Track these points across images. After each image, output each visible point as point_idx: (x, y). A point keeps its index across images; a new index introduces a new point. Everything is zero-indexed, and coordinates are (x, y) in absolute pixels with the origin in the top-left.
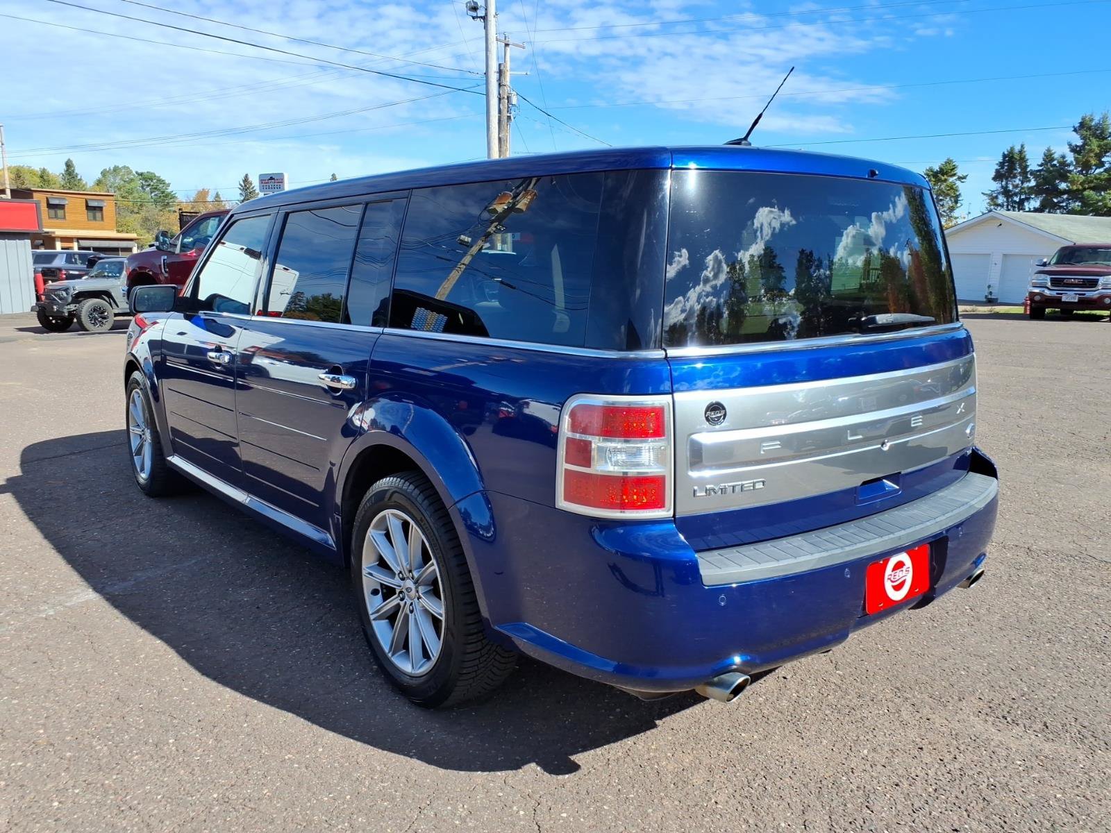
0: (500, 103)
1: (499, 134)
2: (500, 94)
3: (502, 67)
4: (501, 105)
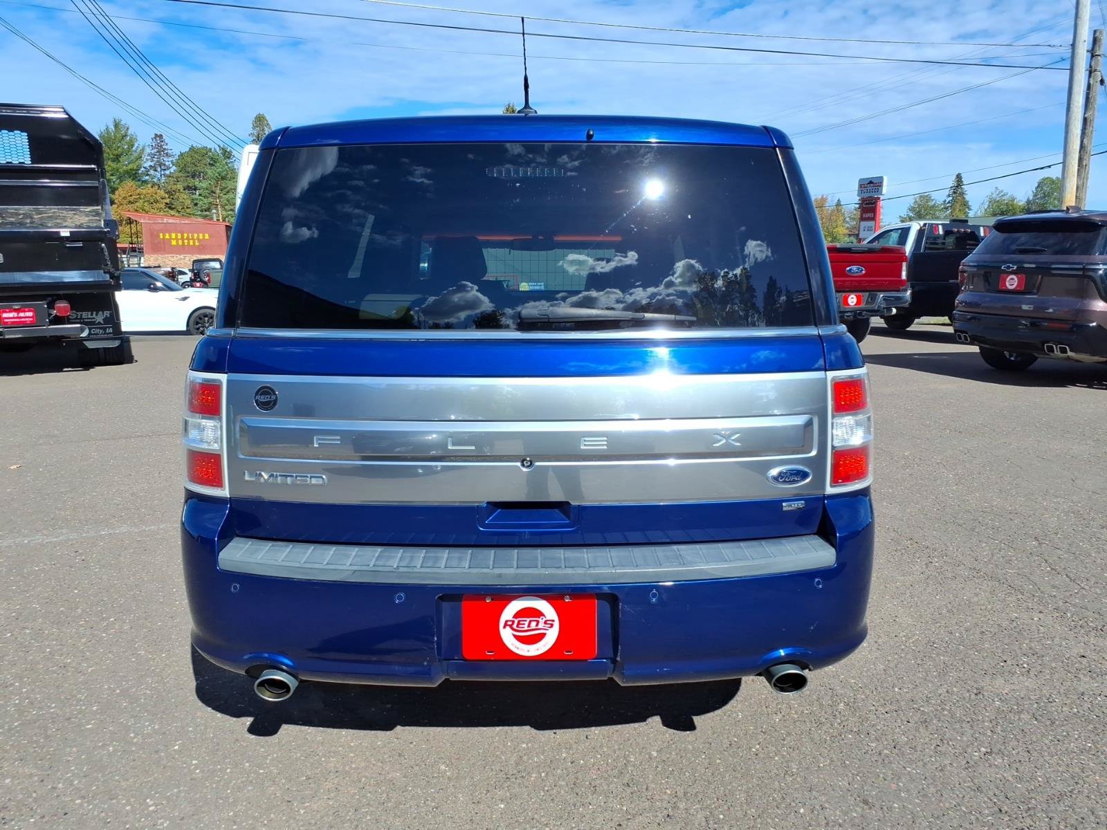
0: (1090, 77)
1: (1085, 114)
2: (1091, 67)
3: (1097, 34)
4: (1091, 79)
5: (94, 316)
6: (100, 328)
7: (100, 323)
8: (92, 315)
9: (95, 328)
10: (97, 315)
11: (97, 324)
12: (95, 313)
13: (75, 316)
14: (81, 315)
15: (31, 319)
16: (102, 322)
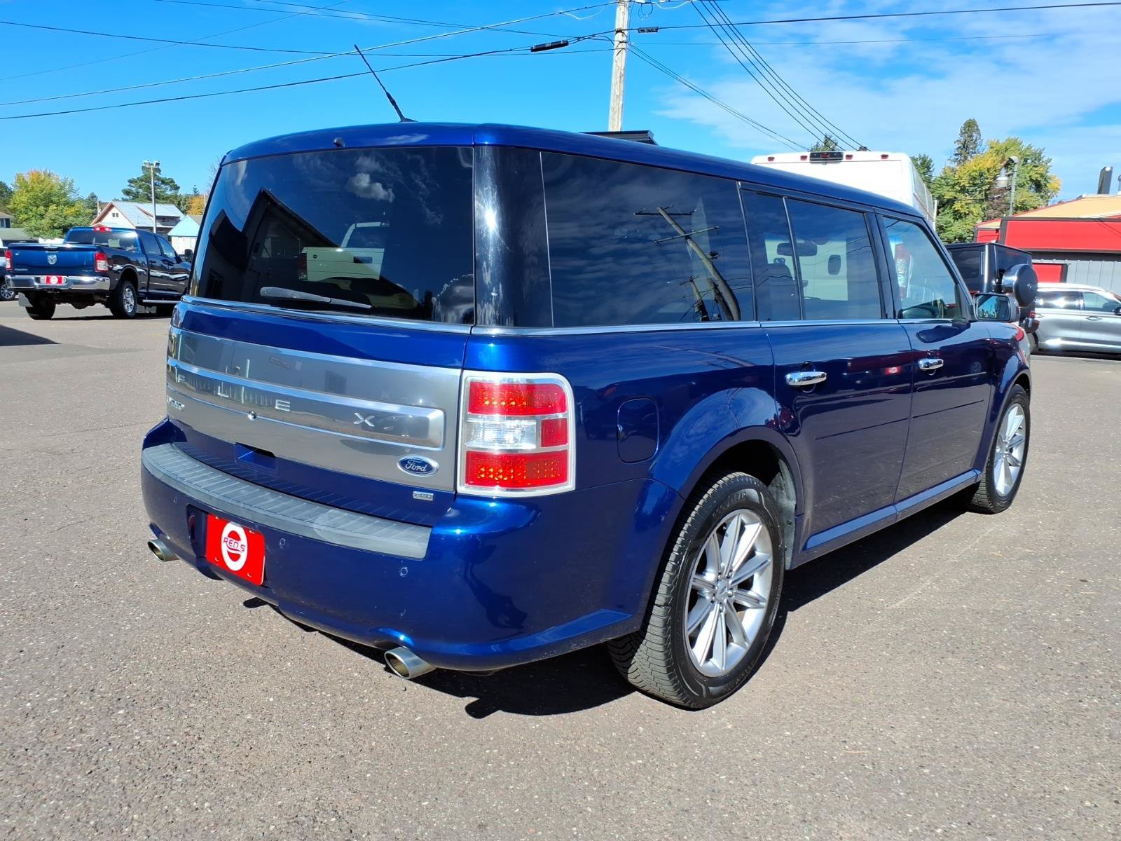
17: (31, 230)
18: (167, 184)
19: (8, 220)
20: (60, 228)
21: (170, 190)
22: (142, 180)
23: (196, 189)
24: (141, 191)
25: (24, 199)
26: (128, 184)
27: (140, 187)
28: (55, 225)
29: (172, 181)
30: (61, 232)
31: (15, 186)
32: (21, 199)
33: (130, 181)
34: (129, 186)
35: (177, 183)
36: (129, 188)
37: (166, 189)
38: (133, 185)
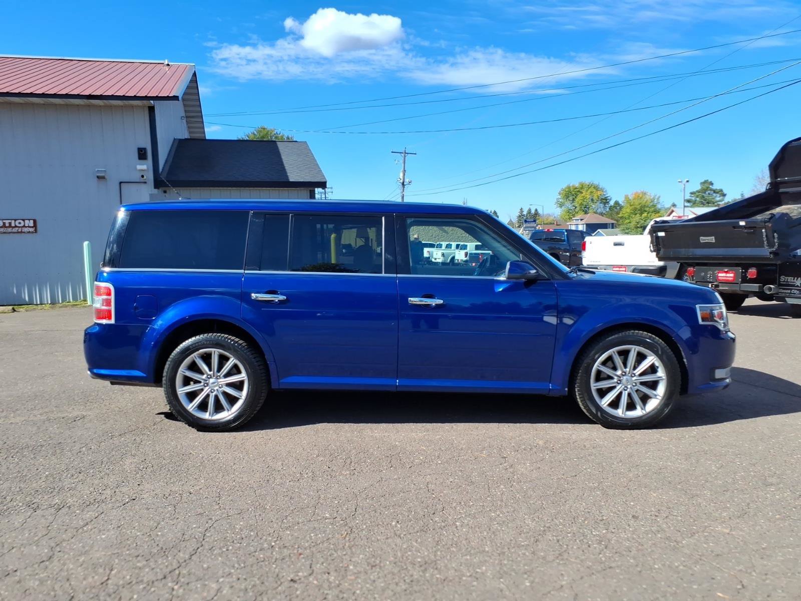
5: (795, 281)
6: (798, 290)
7: (798, 286)
8: (794, 280)
9: (794, 289)
10: (797, 280)
11: (796, 287)
12: (796, 278)
13: (784, 280)
14: (788, 279)
15: (732, 278)
16: (799, 285)
17: (624, 230)
18: (717, 193)
19: (613, 224)
20: (641, 227)
21: (719, 197)
22: (699, 192)
23: (742, 194)
24: (698, 199)
25: (628, 211)
26: (690, 195)
27: (697, 197)
28: (638, 226)
29: (721, 191)
30: (642, 230)
31: (623, 202)
32: (626, 211)
33: (692, 193)
34: (690, 196)
35: (725, 192)
36: (690, 198)
37: (716, 196)
38: (693, 195)
